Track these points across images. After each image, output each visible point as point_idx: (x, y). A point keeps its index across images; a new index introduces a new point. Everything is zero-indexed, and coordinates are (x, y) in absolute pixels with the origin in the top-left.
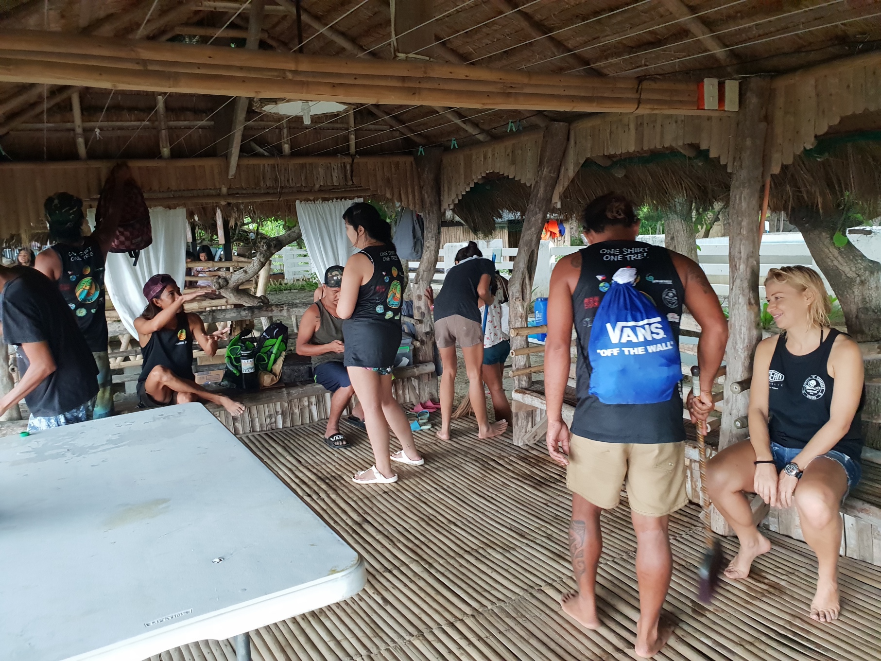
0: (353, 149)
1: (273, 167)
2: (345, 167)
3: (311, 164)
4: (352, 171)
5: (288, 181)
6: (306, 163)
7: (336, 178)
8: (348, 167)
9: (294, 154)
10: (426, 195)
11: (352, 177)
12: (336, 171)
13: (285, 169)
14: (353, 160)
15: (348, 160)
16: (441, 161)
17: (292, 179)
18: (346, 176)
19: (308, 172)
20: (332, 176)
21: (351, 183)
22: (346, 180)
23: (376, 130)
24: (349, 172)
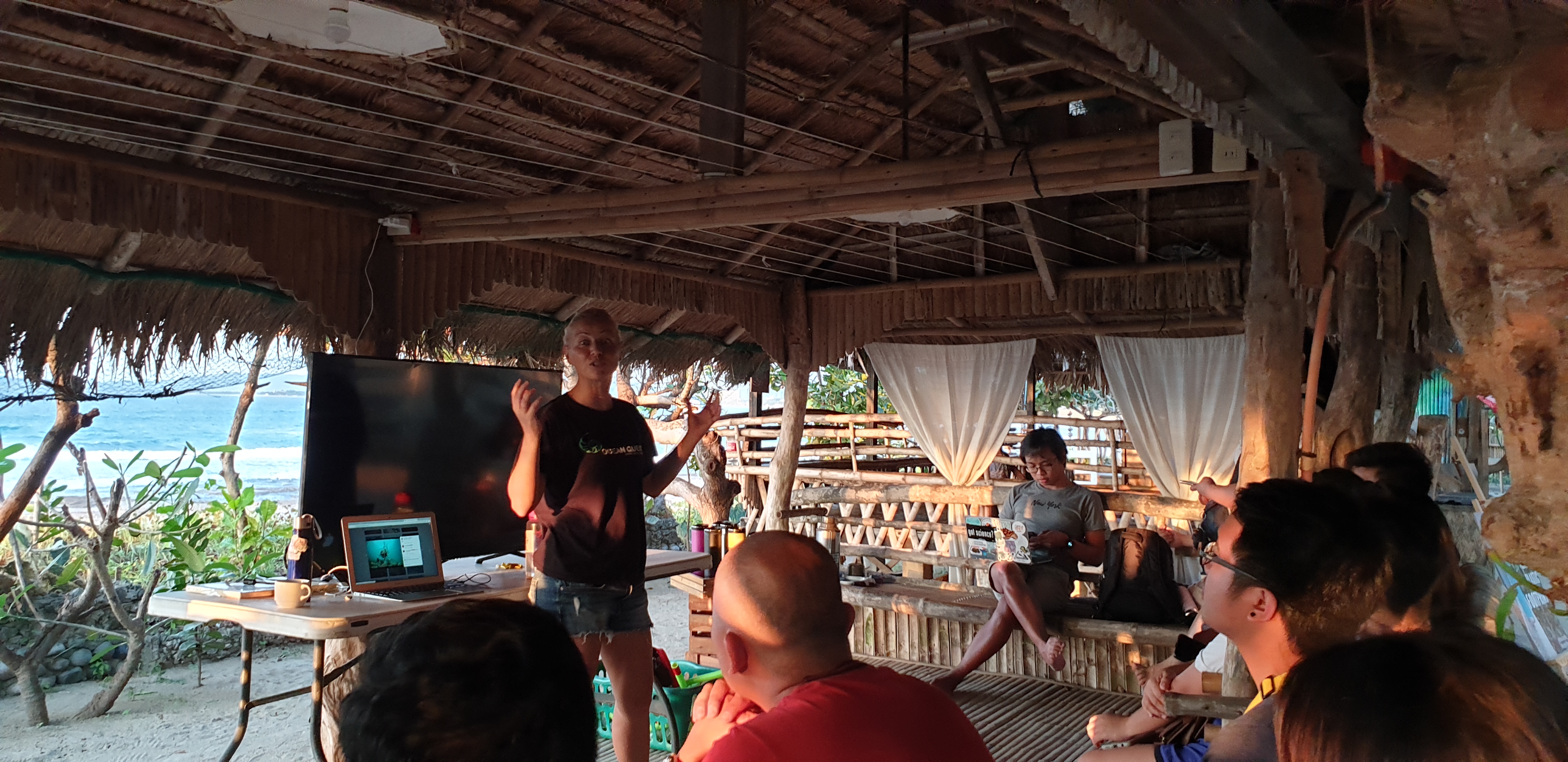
1: (1114, 281)
2: (1231, 278)
3: (1173, 274)
5: (1135, 302)
6: (1164, 274)
7: (1214, 294)
8: (1235, 277)
9: (1152, 260)
11: (1241, 293)
12: (1213, 283)
13: (1131, 284)
15: (1234, 264)
17: (1140, 299)
18: (1231, 291)
19: (1168, 286)
20: (1206, 291)
22: (1231, 298)
24: (1236, 285)
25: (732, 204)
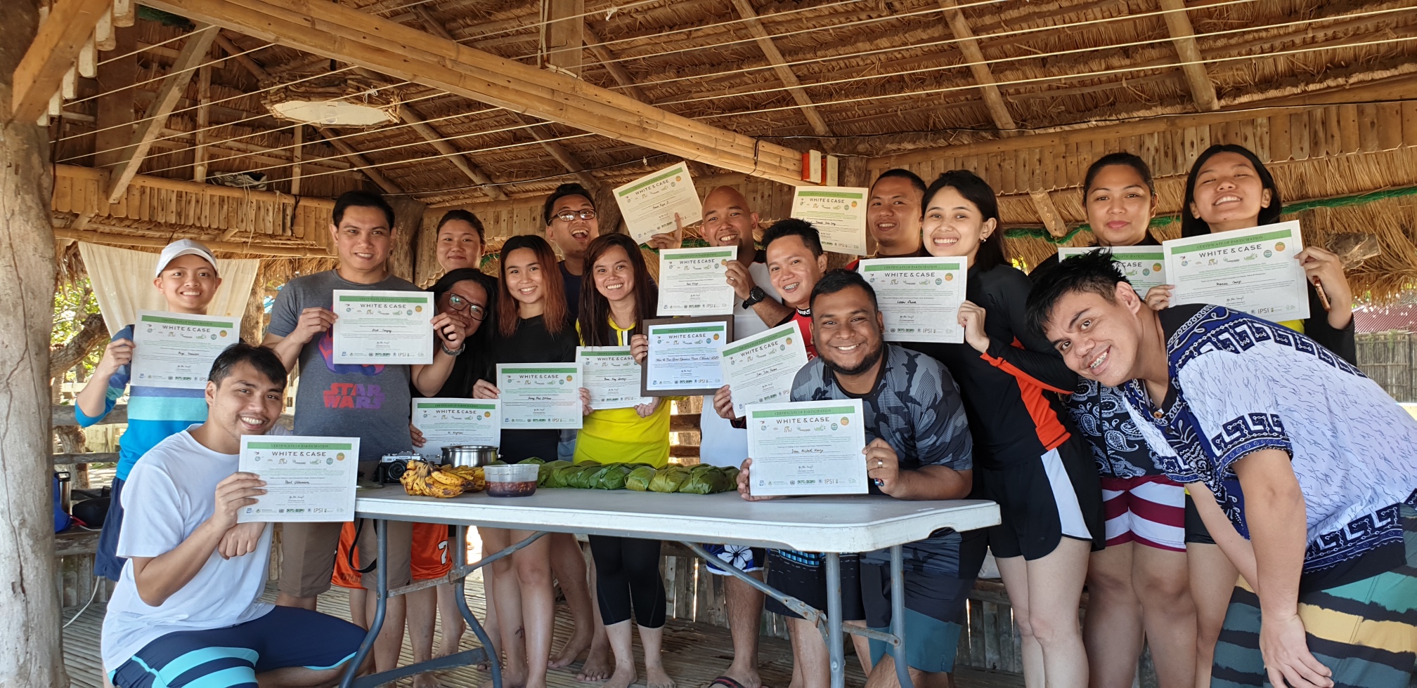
0: (295, 189)
1: (180, 195)
2: (284, 210)
3: (236, 199)
4: (294, 217)
5: (199, 219)
6: (228, 197)
7: (270, 222)
8: (289, 212)
9: (210, 182)
10: (396, 263)
11: (292, 225)
12: (271, 214)
13: (197, 202)
14: (297, 203)
15: (290, 201)
16: (422, 220)
17: (205, 217)
18: (284, 223)
19: (231, 209)
20: (263, 220)
21: (289, 233)
22: (284, 230)
23: (329, 167)
24: (289, 218)
25: (582, 107)
